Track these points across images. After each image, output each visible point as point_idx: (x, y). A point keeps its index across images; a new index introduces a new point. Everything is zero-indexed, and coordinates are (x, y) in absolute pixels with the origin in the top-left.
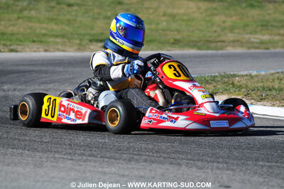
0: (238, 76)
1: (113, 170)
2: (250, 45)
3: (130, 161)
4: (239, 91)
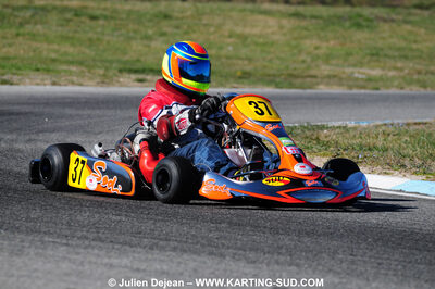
0: (327, 128)
1: (125, 261)
2: (352, 82)
3: (152, 248)
4: (326, 149)
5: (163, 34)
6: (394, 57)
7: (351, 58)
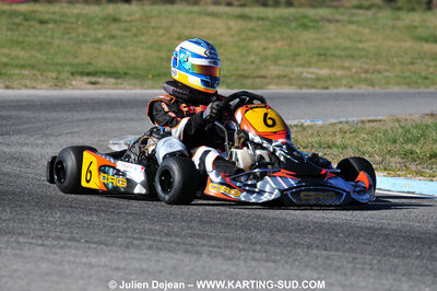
1: (103, 260)
2: (301, 82)
3: (127, 247)
5: (113, 37)
6: (340, 57)
7: (299, 58)
